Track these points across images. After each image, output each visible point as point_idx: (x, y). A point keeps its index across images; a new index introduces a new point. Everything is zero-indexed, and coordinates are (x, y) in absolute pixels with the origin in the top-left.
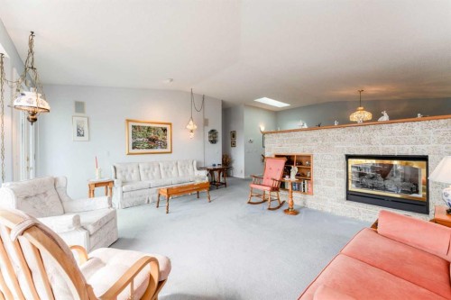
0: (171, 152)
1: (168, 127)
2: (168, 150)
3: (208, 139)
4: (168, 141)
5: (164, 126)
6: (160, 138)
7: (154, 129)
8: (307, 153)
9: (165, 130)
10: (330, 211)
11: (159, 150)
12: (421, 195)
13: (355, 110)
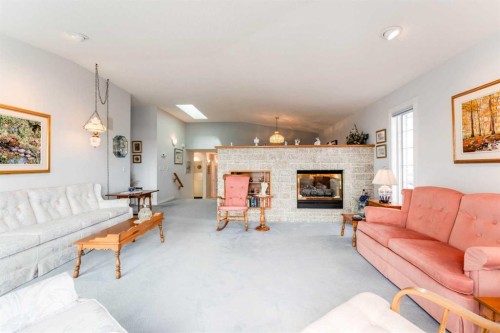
0: (48, 171)
1: (43, 122)
2: (43, 165)
3: (111, 150)
4: (43, 149)
5: (34, 119)
6: (24, 142)
7: (9, 122)
8: (266, 169)
9: (36, 127)
10: (285, 220)
11: (21, 166)
12: (337, 197)
13: (274, 134)
